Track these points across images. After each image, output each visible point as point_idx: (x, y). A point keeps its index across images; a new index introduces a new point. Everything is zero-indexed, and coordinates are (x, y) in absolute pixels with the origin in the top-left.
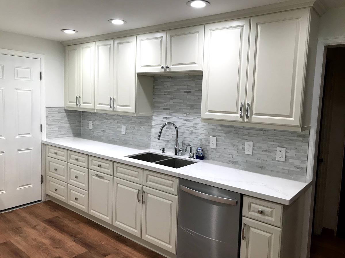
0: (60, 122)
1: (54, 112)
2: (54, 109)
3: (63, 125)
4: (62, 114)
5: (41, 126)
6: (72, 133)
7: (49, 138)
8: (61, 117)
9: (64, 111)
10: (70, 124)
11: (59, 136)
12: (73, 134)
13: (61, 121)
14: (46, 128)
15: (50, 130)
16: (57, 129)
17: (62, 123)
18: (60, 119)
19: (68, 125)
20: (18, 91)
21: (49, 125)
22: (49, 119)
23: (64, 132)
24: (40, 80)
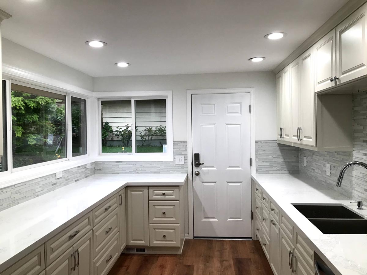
0: (272, 157)
1: (266, 146)
2: (265, 143)
3: (275, 160)
4: (274, 148)
5: (251, 159)
6: (286, 169)
7: (259, 173)
8: (272, 151)
9: (276, 145)
10: (284, 159)
11: (270, 172)
12: (288, 171)
13: (274, 155)
14: (256, 162)
15: (260, 164)
16: (268, 164)
17: (274, 158)
18: (272, 153)
19: (282, 160)
20: (229, 126)
21: (259, 159)
22: (259, 153)
23: (277, 168)
24: (250, 114)
